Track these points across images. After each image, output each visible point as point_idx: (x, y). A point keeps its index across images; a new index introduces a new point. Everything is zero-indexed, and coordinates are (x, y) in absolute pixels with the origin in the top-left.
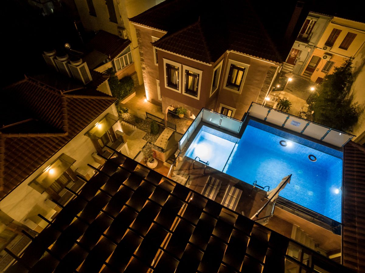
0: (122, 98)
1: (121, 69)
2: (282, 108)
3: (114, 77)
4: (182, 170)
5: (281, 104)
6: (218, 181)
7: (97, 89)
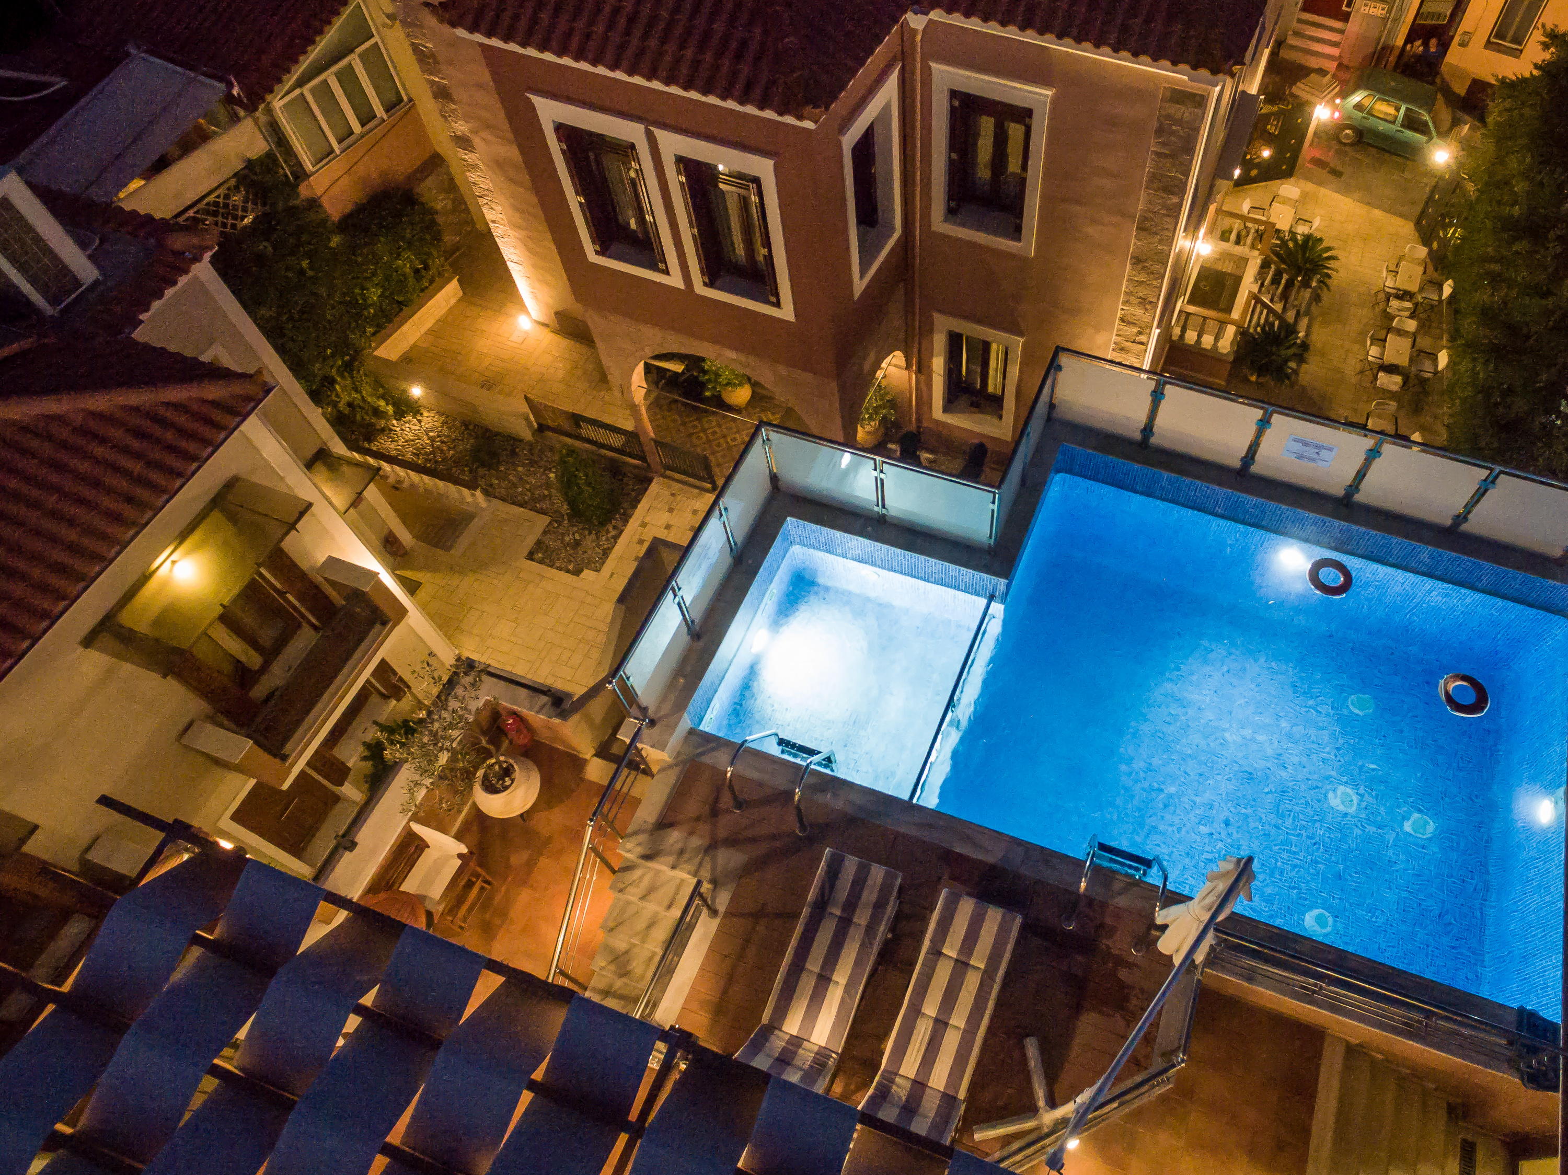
0: (379, 328)
1: (332, 151)
2: (1290, 284)
3: (293, 211)
4: (671, 825)
5: (1283, 260)
6: (878, 873)
7: (139, 335)
